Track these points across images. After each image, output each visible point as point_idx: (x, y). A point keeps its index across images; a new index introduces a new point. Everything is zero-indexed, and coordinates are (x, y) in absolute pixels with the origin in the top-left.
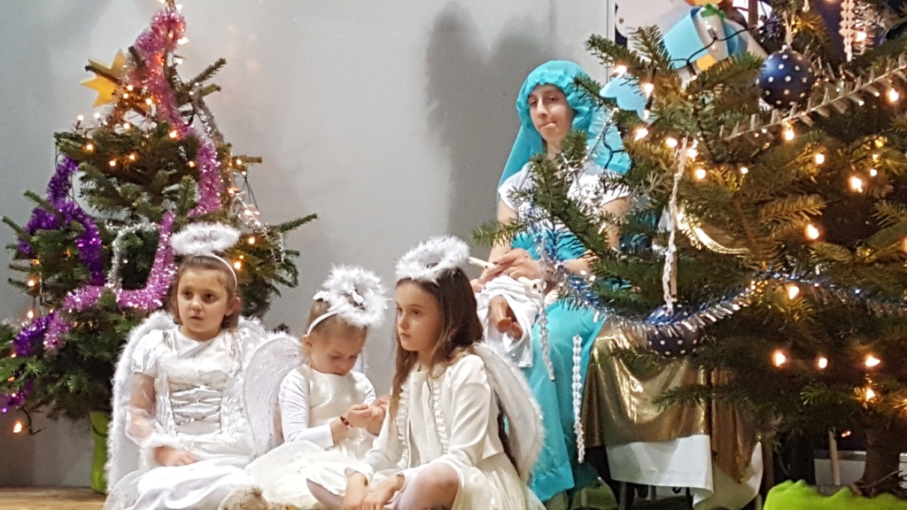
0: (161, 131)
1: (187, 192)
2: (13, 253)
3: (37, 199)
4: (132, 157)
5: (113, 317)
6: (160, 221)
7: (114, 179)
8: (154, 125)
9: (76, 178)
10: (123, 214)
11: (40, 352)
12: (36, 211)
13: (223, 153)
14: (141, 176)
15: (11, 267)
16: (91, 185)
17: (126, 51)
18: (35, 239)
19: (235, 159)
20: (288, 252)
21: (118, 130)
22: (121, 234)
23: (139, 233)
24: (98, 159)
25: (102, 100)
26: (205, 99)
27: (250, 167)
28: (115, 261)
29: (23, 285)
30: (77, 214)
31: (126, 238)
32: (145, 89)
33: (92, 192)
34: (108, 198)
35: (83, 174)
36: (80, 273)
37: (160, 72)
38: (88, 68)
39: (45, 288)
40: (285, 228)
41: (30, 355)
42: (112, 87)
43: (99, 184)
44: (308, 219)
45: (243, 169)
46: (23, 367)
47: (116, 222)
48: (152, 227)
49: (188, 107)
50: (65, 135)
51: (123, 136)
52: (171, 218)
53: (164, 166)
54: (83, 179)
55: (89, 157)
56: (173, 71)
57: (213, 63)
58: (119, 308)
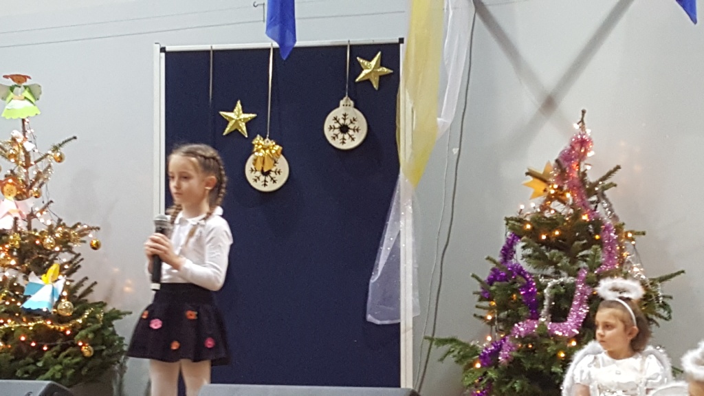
0: (576, 216)
1: (595, 256)
2: (477, 297)
3: (494, 262)
4: (557, 233)
5: (546, 341)
6: (576, 276)
7: (544, 248)
8: (571, 211)
9: (519, 246)
10: (550, 270)
11: (497, 364)
12: (493, 270)
13: (618, 229)
14: (563, 245)
15: (477, 307)
16: (529, 251)
17: (553, 162)
18: (493, 288)
19: (627, 233)
20: (664, 297)
21: (547, 214)
22: (550, 285)
23: (562, 284)
24: (534, 234)
25: (536, 195)
26: (606, 192)
27: (637, 237)
28: (546, 303)
29: (484, 318)
30: (520, 271)
31: (554, 287)
32: (565, 188)
33: (529, 256)
34: (539, 259)
35: (524, 244)
36: (523, 311)
37: (575, 175)
38: (527, 174)
39: (499, 320)
40: (662, 280)
41: (490, 366)
42: (542, 186)
43: (534, 251)
44: (679, 273)
45: (632, 239)
46: (485, 374)
47: (546, 276)
48: (570, 280)
49: (594, 198)
50: (512, 219)
51: (551, 219)
52: (584, 274)
53: (578, 239)
54: (524, 247)
55: (527, 233)
56: (584, 174)
57: (612, 168)
58: (549, 335)
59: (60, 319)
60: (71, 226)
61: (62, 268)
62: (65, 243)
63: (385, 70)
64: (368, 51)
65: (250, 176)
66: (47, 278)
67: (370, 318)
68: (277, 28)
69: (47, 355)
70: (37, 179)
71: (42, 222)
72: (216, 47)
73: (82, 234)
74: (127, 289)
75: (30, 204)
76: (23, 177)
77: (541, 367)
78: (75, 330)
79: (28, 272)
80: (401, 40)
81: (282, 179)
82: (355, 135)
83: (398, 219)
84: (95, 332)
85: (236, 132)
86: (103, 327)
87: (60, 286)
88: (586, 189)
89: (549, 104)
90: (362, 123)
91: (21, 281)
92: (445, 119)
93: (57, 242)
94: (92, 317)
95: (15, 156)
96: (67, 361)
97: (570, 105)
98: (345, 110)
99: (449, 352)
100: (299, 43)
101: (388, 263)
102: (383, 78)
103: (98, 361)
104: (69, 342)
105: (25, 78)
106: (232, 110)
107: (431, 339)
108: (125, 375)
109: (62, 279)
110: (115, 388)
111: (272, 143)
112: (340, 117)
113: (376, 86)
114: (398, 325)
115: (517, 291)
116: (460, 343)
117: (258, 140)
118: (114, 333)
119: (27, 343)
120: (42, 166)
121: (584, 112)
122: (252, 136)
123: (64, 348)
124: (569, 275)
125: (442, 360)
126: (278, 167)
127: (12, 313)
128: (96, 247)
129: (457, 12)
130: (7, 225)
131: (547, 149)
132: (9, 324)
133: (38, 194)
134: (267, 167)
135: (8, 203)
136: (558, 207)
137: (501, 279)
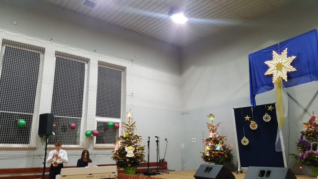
0: (315, 131)
2: (297, 146)
4: (312, 134)
5: (313, 154)
7: (309, 137)
9: (304, 137)
10: (311, 141)
11: (303, 159)
12: (299, 141)
14: (314, 136)
15: (297, 148)
16: (306, 137)
17: (308, 121)
21: (309, 131)
23: (314, 144)
24: (307, 135)
25: (306, 127)
28: (311, 147)
29: (299, 150)
30: (305, 141)
31: (313, 144)
32: (312, 126)
34: (308, 139)
36: (307, 149)
37: (313, 123)
38: (303, 124)
39: (302, 150)
41: (301, 159)
42: (307, 126)
46: (301, 161)
47: (311, 142)
48: (316, 143)
50: (301, 132)
51: (310, 131)
53: (316, 135)
54: (305, 137)
55: (305, 134)
56: (315, 123)
58: (313, 153)
59: (221, 151)
60: (221, 136)
61: (221, 143)
62: (221, 139)
63: (273, 108)
64: (269, 105)
65: (251, 127)
66: (219, 145)
67: (276, 150)
68: (252, 103)
69: (220, 157)
70: (215, 129)
71: (217, 136)
72: (242, 107)
73: (223, 137)
74: (232, 146)
75: (215, 133)
76: (213, 129)
77: (313, 159)
78: (224, 153)
79: (215, 144)
80: (275, 103)
81: (256, 127)
82: (269, 119)
83: (279, 133)
84: (227, 153)
85: (247, 120)
86: (229, 152)
87: (221, 146)
88: (316, 125)
89: (306, 111)
90: (270, 117)
92: (286, 115)
94: (227, 151)
95: (212, 126)
96: (223, 158)
97: (310, 110)
98: (266, 115)
99: (293, 157)
100: (257, 105)
101: (278, 141)
102: (272, 109)
104: (223, 155)
105: (212, 114)
106: (246, 117)
107: (289, 154)
108: (233, 160)
110: (232, 162)
111: (254, 122)
112: (266, 116)
113: (271, 111)
114: (282, 152)
115: (304, 145)
116: (295, 155)
117: (251, 121)
118: (230, 153)
119: (217, 155)
120: (216, 127)
121: (313, 112)
122: (250, 121)
123: (223, 156)
124: (315, 142)
125: (291, 158)
126: (255, 125)
127: (214, 150)
128: (226, 140)
129: (285, 97)
130: (212, 137)
131: (307, 119)
132: (214, 152)
133: (216, 132)
134: (254, 126)
135: (211, 133)
136: (311, 129)
137: (301, 143)
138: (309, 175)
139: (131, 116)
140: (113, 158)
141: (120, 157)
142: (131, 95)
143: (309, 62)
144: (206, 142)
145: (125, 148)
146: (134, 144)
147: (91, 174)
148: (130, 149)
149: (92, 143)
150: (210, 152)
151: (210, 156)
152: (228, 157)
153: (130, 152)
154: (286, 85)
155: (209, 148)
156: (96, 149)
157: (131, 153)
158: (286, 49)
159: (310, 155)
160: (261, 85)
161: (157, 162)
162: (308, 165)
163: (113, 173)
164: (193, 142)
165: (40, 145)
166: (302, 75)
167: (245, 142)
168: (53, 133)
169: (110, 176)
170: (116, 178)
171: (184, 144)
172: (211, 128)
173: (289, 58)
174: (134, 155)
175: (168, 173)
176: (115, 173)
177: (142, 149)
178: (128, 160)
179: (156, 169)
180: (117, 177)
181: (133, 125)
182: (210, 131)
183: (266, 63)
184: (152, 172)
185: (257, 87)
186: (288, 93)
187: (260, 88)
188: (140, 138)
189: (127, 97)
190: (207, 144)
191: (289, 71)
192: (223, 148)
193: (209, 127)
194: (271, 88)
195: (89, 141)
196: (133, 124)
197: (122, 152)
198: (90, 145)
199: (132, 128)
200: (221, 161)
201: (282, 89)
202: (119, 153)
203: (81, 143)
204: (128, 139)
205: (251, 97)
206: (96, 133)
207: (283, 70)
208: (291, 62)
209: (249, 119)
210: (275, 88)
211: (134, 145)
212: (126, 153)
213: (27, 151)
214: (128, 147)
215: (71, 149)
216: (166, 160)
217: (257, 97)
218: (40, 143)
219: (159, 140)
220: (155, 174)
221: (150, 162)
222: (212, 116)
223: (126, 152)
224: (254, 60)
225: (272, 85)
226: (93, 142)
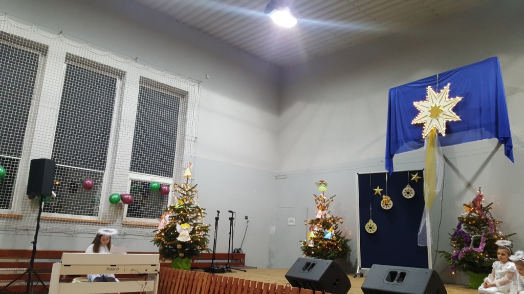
0: (480, 217)
1: (487, 229)
2: (450, 240)
3: (455, 230)
4: (474, 222)
5: (473, 253)
6: (481, 234)
7: (470, 226)
8: (478, 216)
9: (462, 225)
10: (473, 232)
11: (458, 259)
12: (455, 232)
13: (494, 221)
14: (477, 225)
15: (450, 242)
16: (466, 227)
17: (471, 202)
18: (455, 237)
19: (496, 222)
21: (470, 216)
23: (477, 237)
24: (467, 222)
25: (467, 211)
26: (489, 210)
27: (500, 223)
28: (472, 242)
29: (453, 246)
30: (463, 232)
31: (474, 237)
32: (476, 209)
34: (469, 229)
35: (464, 225)
36: (465, 244)
37: (479, 205)
38: (464, 205)
39: (458, 246)
40: (509, 236)
41: (455, 259)
42: (468, 208)
44: (514, 234)
45: (498, 224)
46: (454, 262)
49: (485, 212)
50: (459, 218)
51: (472, 218)
52: (484, 234)
53: (481, 223)
55: (465, 222)
56: (482, 205)
57: (490, 203)
58: (474, 251)
59: (333, 241)
60: (335, 217)
61: (333, 228)
62: (334, 222)
63: (419, 177)
64: (414, 172)
65: (382, 206)
66: (329, 231)
67: (418, 244)
68: (388, 168)
69: (330, 250)
70: (327, 205)
71: (328, 216)
72: (372, 172)
73: (338, 219)
74: (350, 234)
75: (325, 212)
76: (323, 205)
77: (472, 261)
78: (337, 244)
79: (325, 229)
80: (424, 169)
81: (391, 206)
82: (411, 195)
83: (425, 217)
84: (342, 245)
85: (378, 194)
86: (345, 243)
87: (333, 232)
88: (482, 209)
89: (469, 185)
90: (413, 191)
91: (323, 231)
92: (438, 190)
93: (332, 221)
94: (341, 241)
95: (322, 200)
96: (335, 252)
97: (476, 185)
98: (408, 188)
99: (443, 255)
100: (394, 171)
101: (423, 229)
102: (418, 179)
103: (343, 252)
104: (336, 247)
105: (323, 181)
106: (376, 188)
107: (437, 251)
108: (351, 256)
109: (333, 231)
110: (348, 259)
111: (387, 197)
112: (407, 190)
113: (417, 181)
114: (427, 246)
115: (463, 238)
116: (446, 253)
117: (384, 196)
118: (347, 245)
119: (325, 247)
120: (328, 202)
121: (480, 188)
122: (382, 195)
123: (334, 249)
124: (479, 234)
125: (440, 257)
126: (390, 203)
127: (321, 239)
128: (342, 223)
129: (440, 162)
130: (320, 217)
131: (469, 198)
132: (321, 242)
133: (327, 209)
134: (387, 203)
135: (320, 212)
136: (474, 214)
137: (458, 235)
138: (464, 285)
139: (190, 174)
140: (154, 242)
141: (166, 241)
142: (194, 139)
143: (480, 109)
144: (311, 225)
145: (176, 226)
146: (192, 220)
147: (115, 265)
148: (185, 228)
149: (120, 214)
150: (315, 241)
151: (314, 247)
152: (343, 250)
153: (184, 233)
154: (443, 141)
155: (314, 234)
156: (126, 225)
157: (185, 235)
158: (449, 84)
159: (469, 254)
160: (403, 140)
161: (228, 252)
162: (465, 270)
163: (152, 265)
164: (289, 224)
165: (28, 212)
166: (468, 129)
167: (371, 228)
168: (53, 192)
169: (146, 270)
170: (156, 274)
171: (274, 227)
172: (320, 202)
173: (452, 99)
174: (190, 239)
175: (245, 271)
176: (155, 265)
177: (205, 229)
178: (179, 246)
179: (226, 264)
180: (159, 273)
181: (193, 190)
182: (318, 207)
183: (415, 104)
184: (218, 268)
185: (397, 142)
186: (445, 155)
187: (403, 144)
188: (202, 211)
189: (187, 143)
190: (312, 229)
191: (450, 120)
192: (335, 236)
193: (318, 201)
194: (419, 144)
195: (115, 211)
196: (193, 188)
197: (170, 233)
198: (116, 219)
199: (190, 193)
200: (331, 255)
201: (436, 149)
202: (166, 234)
203: (102, 214)
204: (182, 212)
205: (386, 158)
206: (128, 198)
207: (440, 118)
208: (454, 105)
209: (381, 192)
210: (425, 146)
211: (192, 222)
212: (178, 234)
213: (5, 221)
214: (182, 225)
215: (82, 222)
216: (244, 251)
217: (397, 158)
218: (29, 209)
219: (234, 217)
220: (223, 271)
221: (217, 252)
222: (325, 184)
223: (177, 232)
224: (398, 98)
225: (422, 140)
226: (122, 213)
